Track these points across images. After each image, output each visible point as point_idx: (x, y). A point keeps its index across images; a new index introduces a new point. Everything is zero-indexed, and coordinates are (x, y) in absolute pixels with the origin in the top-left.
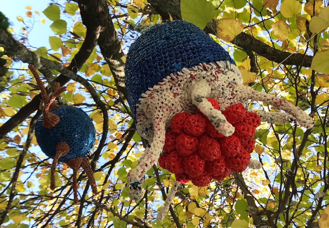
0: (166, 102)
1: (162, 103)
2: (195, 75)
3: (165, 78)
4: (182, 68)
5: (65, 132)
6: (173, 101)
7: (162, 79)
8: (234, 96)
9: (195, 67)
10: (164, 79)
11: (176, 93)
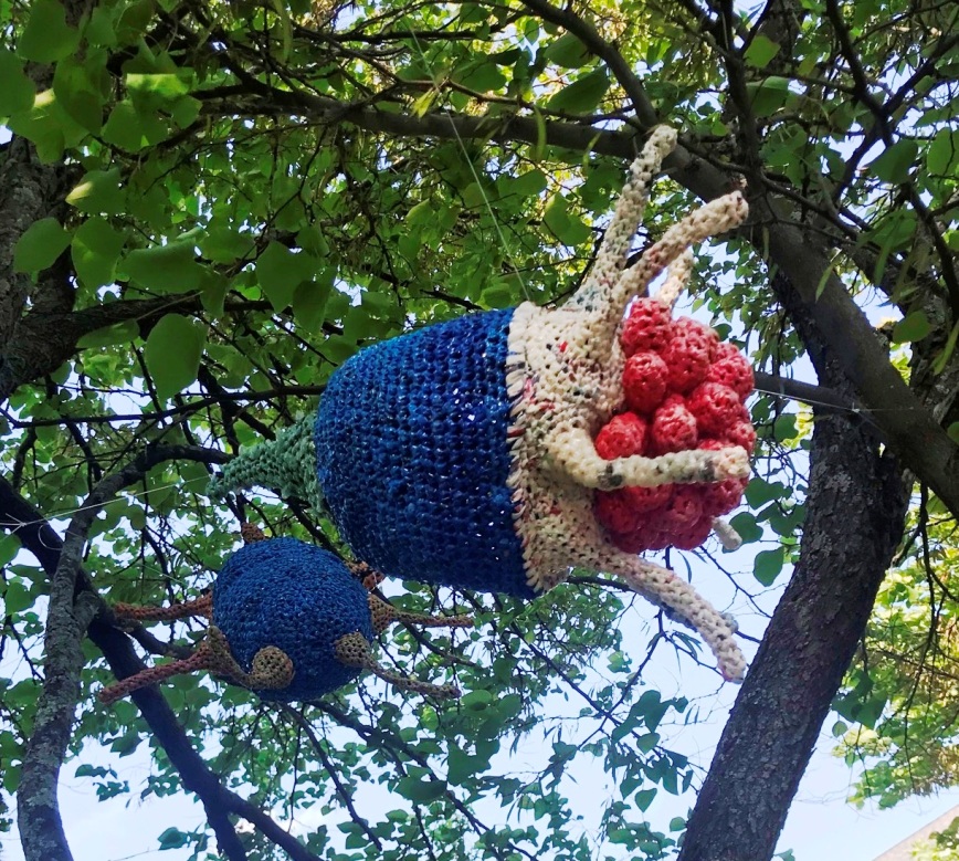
0: (568, 535)
1: (564, 544)
2: (528, 457)
3: (517, 530)
4: (504, 485)
5: (312, 637)
6: (567, 519)
7: (516, 538)
8: (597, 365)
9: (513, 457)
10: (518, 533)
11: (552, 508)
